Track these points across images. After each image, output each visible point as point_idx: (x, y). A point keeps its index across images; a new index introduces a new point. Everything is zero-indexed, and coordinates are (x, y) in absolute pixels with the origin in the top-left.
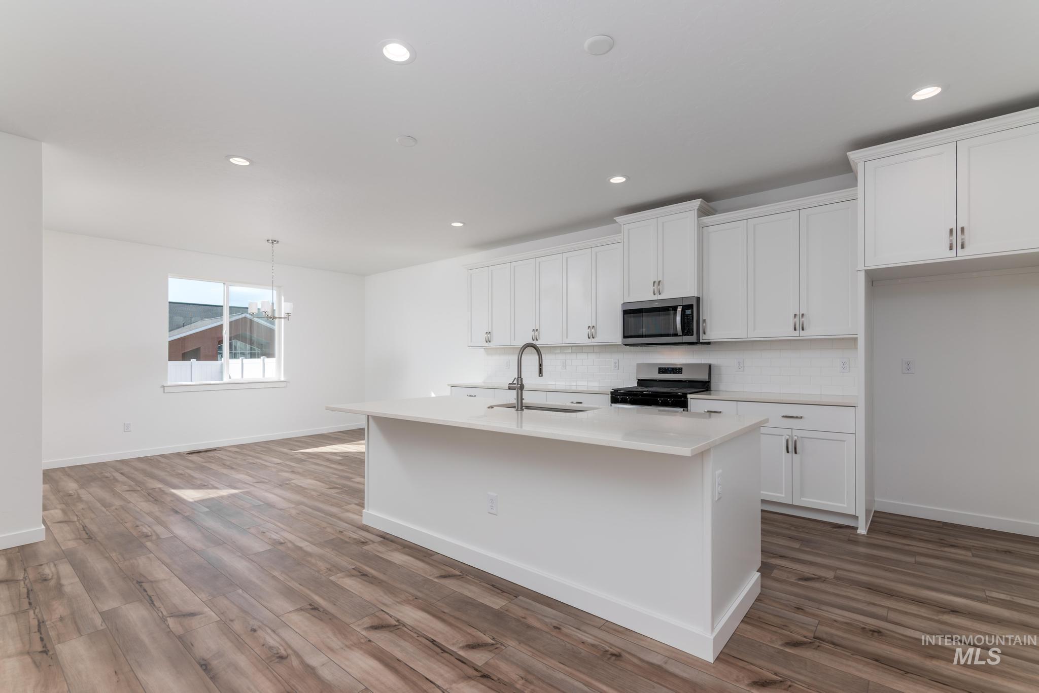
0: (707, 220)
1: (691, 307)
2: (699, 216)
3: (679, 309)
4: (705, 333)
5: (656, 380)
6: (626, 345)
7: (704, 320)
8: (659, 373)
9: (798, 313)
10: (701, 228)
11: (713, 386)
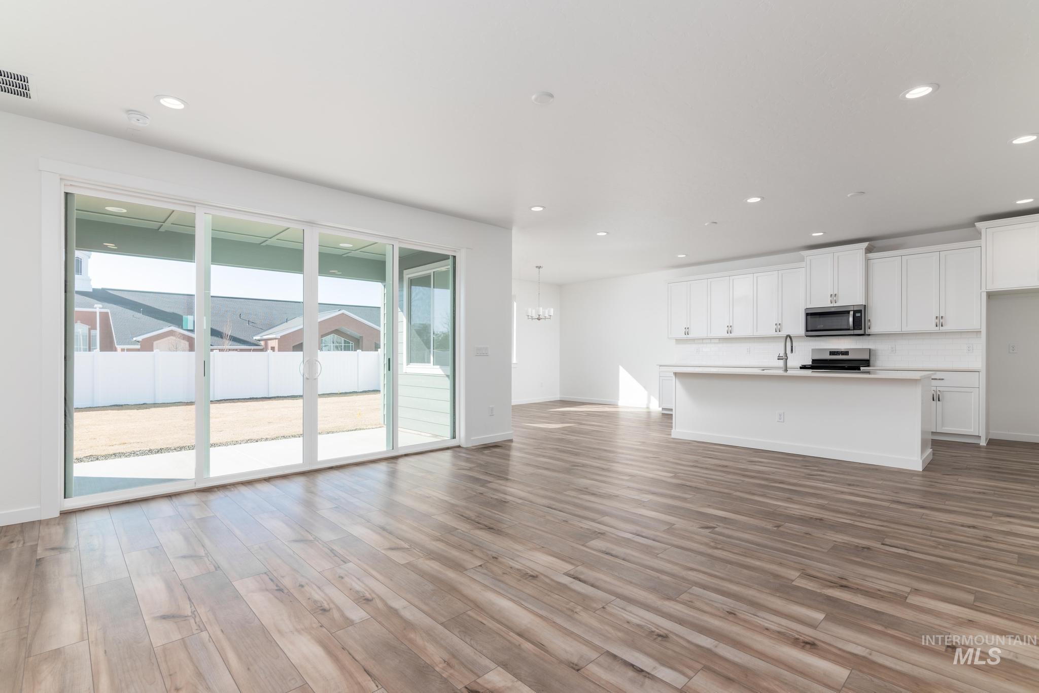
0: (871, 255)
1: (860, 311)
2: (866, 253)
3: (852, 313)
4: (869, 328)
5: (827, 360)
6: (807, 336)
7: (869, 320)
8: (830, 355)
9: (938, 316)
10: (867, 260)
11: (871, 362)
